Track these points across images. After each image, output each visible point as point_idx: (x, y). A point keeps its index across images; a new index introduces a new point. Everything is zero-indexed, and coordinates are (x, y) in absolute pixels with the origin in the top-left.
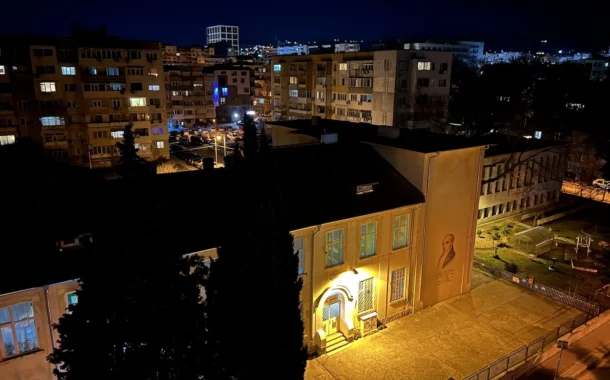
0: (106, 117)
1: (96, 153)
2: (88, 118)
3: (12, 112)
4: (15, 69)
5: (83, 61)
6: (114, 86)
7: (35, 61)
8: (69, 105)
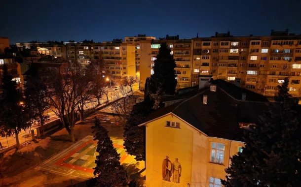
0: (277, 73)
2: (268, 73)
3: (237, 68)
4: (242, 50)
5: (273, 47)
6: (286, 58)
7: (251, 47)
8: (261, 66)
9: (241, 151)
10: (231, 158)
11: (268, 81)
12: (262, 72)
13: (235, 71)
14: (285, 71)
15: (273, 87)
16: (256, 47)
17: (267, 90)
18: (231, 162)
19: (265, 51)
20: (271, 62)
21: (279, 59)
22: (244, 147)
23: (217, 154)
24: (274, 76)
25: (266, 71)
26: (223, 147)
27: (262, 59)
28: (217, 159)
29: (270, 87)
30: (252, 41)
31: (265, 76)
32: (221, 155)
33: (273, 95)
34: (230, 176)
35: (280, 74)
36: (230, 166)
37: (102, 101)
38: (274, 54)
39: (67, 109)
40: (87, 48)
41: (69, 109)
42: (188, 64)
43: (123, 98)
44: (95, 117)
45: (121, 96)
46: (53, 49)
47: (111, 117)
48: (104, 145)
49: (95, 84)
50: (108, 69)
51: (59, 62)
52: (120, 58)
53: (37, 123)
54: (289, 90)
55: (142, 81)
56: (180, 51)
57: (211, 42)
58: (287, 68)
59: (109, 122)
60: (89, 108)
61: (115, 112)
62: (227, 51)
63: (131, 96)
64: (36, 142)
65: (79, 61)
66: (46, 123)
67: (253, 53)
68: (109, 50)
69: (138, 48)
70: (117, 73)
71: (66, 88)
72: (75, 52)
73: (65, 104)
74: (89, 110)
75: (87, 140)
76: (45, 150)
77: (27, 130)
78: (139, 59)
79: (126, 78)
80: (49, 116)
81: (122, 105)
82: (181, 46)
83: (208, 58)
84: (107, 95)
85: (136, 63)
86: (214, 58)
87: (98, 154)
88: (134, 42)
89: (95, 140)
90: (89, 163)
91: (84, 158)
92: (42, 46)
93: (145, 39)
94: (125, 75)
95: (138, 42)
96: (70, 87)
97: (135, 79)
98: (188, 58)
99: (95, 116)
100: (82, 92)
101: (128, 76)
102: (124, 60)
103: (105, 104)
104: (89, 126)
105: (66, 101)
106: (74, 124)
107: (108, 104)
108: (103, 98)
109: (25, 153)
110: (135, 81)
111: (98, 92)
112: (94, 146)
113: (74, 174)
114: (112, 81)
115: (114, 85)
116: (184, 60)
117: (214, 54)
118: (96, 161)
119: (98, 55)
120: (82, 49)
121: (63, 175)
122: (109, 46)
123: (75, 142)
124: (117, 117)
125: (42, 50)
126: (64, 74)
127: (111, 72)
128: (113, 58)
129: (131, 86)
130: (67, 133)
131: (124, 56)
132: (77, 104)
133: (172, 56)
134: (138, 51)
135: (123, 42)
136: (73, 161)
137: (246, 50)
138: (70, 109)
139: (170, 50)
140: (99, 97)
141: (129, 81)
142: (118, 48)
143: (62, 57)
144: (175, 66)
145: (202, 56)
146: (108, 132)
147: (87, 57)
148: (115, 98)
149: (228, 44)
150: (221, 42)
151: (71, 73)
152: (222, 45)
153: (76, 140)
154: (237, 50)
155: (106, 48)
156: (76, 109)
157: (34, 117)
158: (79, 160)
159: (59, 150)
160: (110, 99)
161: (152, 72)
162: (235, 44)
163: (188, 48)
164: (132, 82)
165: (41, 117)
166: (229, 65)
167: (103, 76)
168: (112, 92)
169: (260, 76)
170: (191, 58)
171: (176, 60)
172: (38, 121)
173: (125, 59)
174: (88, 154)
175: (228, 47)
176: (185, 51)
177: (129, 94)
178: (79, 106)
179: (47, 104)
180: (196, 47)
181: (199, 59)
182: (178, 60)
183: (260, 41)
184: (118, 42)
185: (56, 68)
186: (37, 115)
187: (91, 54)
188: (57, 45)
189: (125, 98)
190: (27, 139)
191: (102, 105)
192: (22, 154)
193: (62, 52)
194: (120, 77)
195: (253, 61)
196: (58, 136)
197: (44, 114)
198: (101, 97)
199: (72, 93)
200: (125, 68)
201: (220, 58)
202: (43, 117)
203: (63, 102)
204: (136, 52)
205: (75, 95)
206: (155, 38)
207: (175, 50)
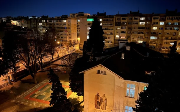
0: (170, 38)
1: (164, 48)
2: (164, 38)
3: (144, 35)
4: (147, 23)
5: (167, 21)
6: (175, 28)
7: (153, 21)
8: (159, 33)
9: (146, 89)
10: (139, 94)
11: (163, 43)
12: (160, 38)
13: (142, 37)
14: (174, 37)
15: (167, 47)
16: (156, 21)
17: (162, 49)
18: (139, 96)
19: (162, 23)
20: (166, 31)
21: (171, 29)
22: (148, 86)
23: (130, 91)
24: (167, 40)
25: (163, 37)
26: (134, 87)
27: (160, 29)
28: (130, 94)
29: (165, 47)
30: (153, 17)
31: (162, 40)
32: (133, 92)
33: (167, 52)
34: (138, 105)
35: (171, 39)
36: (138, 99)
37: (54, 57)
38: (167, 25)
39: (31, 62)
40: (44, 21)
41: (32, 62)
42: (111, 32)
43: (68, 55)
44: (50, 68)
45: (67, 53)
46: (22, 22)
47: (61, 67)
48: (56, 86)
49: (50, 46)
50: (58, 35)
51: (25, 31)
52: (67, 28)
53: (12, 71)
54: (177, 50)
55: (81, 43)
56: (107, 23)
57: (127, 17)
58: (176, 35)
59: (59, 71)
60: (46, 61)
61: (63, 64)
62: (138, 23)
63: (74, 53)
64: (11, 84)
65: (39, 30)
66: (18, 71)
67: (154, 25)
68: (59, 23)
69: (79, 21)
70: (65, 38)
71: (31, 48)
72: (37, 24)
73: (30, 59)
74: (46, 62)
75: (45, 83)
76: (17, 89)
77: (5, 76)
78: (79, 28)
79: (70, 41)
80: (19, 67)
81: (68, 59)
82: (108, 20)
83: (125, 28)
84: (58, 52)
85: (77, 31)
86: (129, 28)
87: (52, 92)
88: (76, 17)
89: (50, 83)
90: (47, 97)
91: (44, 94)
92: (14, 20)
93: (83, 15)
94: (70, 40)
95: (78, 17)
96: (33, 48)
97: (76, 42)
98: (111, 28)
99: (49, 66)
100: (41, 50)
101: (72, 40)
102: (69, 30)
103: (56, 59)
104: (46, 73)
105: (31, 57)
106: (36, 72)
107: (59, 59)
108: (55, 55)
109: (4, 91)
110: (77, 43)
111: (52, 51)
112: (50, 86)
113: (37, 104)
114: (61, 43)
115: (63, 46)
116: (109, 30)
117: (129, 25)
118: (51, 96)
119: (52, 26)
120: (41, 22)
121: (29, 105)
122: (59, 19)
123: (37, 84)
124: (65, 68)
125: (14, 23)
126: (29, 38)
127: (61, 37)
128: (62, 28)
129: (74, 47)
130: (32, 78)
131: (70, 27)
132: (38, 58)
133: (102, 26)
134: (78, 23)
135: (68, 17)
136: (36, 96)
137: (149, 23)
138: (34, 62)
139: (100, 22)
140: (52, 54)
141: (73, 43)
142: (65, 21)
143: (28, 27)
144: (103, 33)
145: (121, 27)
146: (59, 77)
147: (44, 27)
148: (64, 55)
149: (138, 19)
150: (134, 17)
151: (34, 38)
152: (134, 19)
153: (38, 83)
154: (144, 23)
155: (57, 21)
156: (37, 62)
157: (10, 68)
158: (40, 95)
159: (27, 89)
160: (60, 55)
161: (88, 37)
162: (143, 19)
163: (112, 21)
164: (75, 44)
165: (14, 67)
166: (139, 33)
167: (55, 40)
168: (61, 51)
169: (159, 40)
170: (114, 28)
171: (104, 29)
172: (12, 70)
173: (69, 28)
174: (46, 91)
175: (138, 21)
176: (110, 23)
177: (73, 52)
178: (40, 60)
179: (18, 59)
180: (117, 21)
181: (119, 28)
182: (106, 29)
183: (159, 17)
184: (65, 17)
185: (24, 35)
186: (11, 66)
187: (47, 26)
188: (24, 19)
189: (70, 55)
190: (5, 82)
191: (55, 59)
192: (2, 91)
193: (27, 23)
194: (66, 41)
195: (154, 30)
196: (25, 80)
197: (16, 65)
198: (54, 54)
199: (34, 51)
200: (70, 35)
201: (133, 28)
202: (16, 67)
203: (28, 57)
204: (77, 24)
205: (37, 53)
206: (90, 15)
207: (104, 22)
